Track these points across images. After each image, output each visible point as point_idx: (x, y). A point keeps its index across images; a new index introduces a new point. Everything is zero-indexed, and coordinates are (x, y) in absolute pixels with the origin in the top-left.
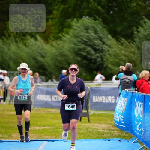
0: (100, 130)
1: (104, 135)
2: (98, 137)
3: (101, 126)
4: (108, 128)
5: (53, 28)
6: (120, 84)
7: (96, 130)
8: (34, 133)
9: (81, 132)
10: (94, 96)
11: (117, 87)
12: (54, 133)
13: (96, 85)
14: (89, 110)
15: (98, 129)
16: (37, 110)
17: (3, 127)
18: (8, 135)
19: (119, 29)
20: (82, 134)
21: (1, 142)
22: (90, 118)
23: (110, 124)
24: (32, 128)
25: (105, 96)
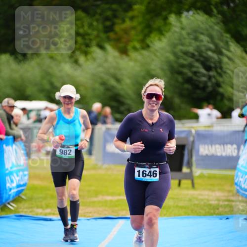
0: (212, 200)
1: (218, 209)
2: (208, 212)
3: (213, 194)
4: (225, 198)
5: (133, 32)
7: (205, 201)
8: (103, 206)
9: (181, 204)
10: (202, 144)
11: (241, 129)
13: (205, 127)
14: (194, 168)
15: (208, 200)
16: (108, 170)
20: (182, 207)
21: (51, 220)
22: (195, 181)
23: (229, 191)
24: (100, 198)
25: (220, 144)
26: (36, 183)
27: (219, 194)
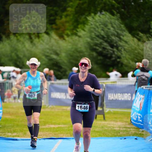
0: (116, 128)
1: (119, 133)
2: (113, 135)
3: (116, 124)
4: (123, 126)
5: (67, 24)
6: (136, 82)
7: (112, 128)
8: (49, 131)
9: (97, 130)
10: (110, 93)
11: (134, 84)
12: (69, 131)
13: (111, 82)
14: (105, 108)
15: (113, 128)
16: (52, 108)
17: (18, 126)
18: (23, 133)
19: (135, 25)
20: (97, 132)
21: (16, 140)
22: (106, 116)
23: (126, 122)
24: (47, 126)
25: (121, 93)
26: (7, 117)
27: (120, 124)
